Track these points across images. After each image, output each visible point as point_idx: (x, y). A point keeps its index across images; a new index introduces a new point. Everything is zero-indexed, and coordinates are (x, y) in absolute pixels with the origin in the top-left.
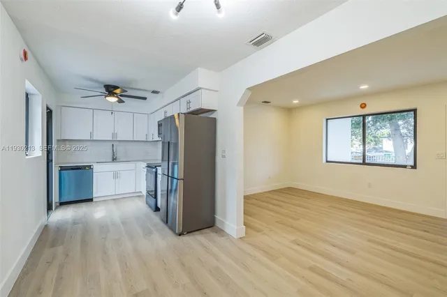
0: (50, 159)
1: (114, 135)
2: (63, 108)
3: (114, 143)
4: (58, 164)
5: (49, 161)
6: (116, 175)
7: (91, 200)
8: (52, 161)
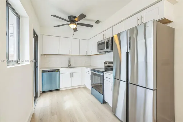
0: (37, 66)
1: (70, 51)
2: (44, 36)
3: (70, 56)
4: (41, 69)
5: (36, 67)
6: (72, 75)
7: (59, 90)
8: (38, 67)
